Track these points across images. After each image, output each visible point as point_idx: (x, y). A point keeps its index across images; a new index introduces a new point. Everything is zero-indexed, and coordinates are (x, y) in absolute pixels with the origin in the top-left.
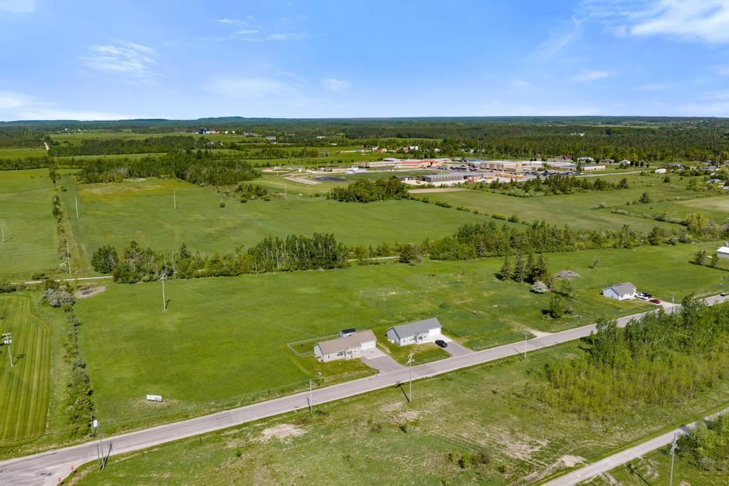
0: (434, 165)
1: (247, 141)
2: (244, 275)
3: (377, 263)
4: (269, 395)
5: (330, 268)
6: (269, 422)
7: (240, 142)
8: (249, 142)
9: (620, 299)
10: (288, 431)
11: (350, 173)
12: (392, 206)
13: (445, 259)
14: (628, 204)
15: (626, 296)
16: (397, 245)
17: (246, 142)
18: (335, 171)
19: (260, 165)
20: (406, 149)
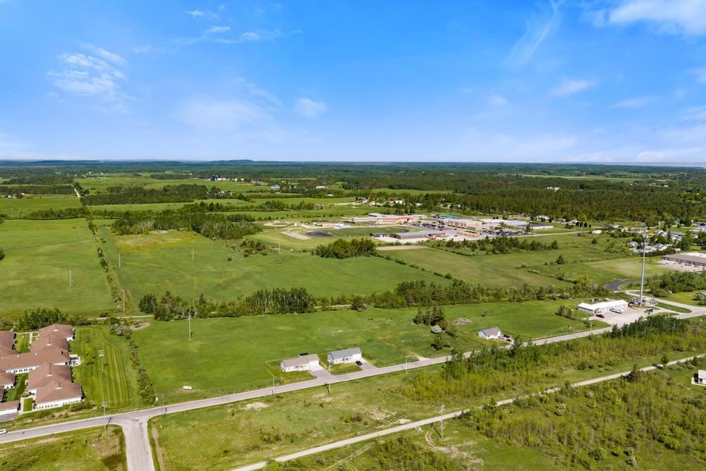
0: (410, 221)
1: (254, 190)
2: (242, 317)
3: (335, 310)
4: (252, 388)
5: (302, 313)
6: (250, 401)
7: (247, 192)
8: (255, 192)
9: (487, 338)
10: (259, 405)
11: (338, 228)
12: (361, 262)
13: (383, 307)
14: (546, 264)
15: (491, 337)
16: (352, 296)
17: (253, 192)
18: (325, 225)
19: (263, 218)
20: (391, 203)
